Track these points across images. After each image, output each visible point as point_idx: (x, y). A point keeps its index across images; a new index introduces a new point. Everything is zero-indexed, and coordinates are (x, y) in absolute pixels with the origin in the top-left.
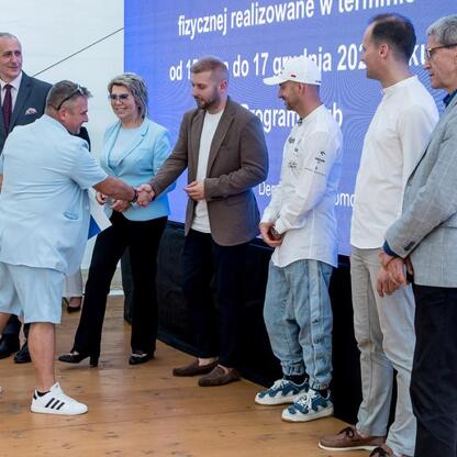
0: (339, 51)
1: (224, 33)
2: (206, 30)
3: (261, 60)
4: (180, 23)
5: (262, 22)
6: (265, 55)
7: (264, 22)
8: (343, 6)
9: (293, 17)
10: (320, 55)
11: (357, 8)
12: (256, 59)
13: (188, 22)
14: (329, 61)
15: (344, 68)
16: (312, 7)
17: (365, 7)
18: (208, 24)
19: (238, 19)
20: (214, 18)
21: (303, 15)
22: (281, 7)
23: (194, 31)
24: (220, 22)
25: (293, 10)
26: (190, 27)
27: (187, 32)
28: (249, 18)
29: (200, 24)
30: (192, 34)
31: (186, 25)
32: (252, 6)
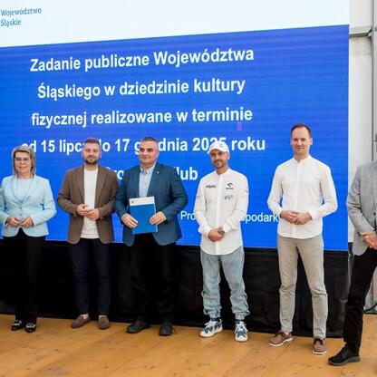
0: (194, 140)
1: (84, 126)
2: (63, 123)
3: (123, 144)
4: (33, 118)
5: (122, 121)
6: (128, 140)
7: (125, 122)
8: (196, 118)
9: (153, 121)
10: (178, 143)
11: (208, 120)
12: (118, 142)
13: (43, 118)
14: (186, 145)
15: (199, 149)
16: (170, 117)
17: (214, 119)
18: (65, 120)
19: (99, 119)
20: (73, 117)
21: (162, 121)
22: (141, 115)
23: (50, 123)
24: (79, 120)
25: (153, 117)
26: (45, 121)
27: (41, 123)
28: (110, 119)
29: (57, 120)
30: (47, 124)
31: (40, 120)
32: (113, 112)
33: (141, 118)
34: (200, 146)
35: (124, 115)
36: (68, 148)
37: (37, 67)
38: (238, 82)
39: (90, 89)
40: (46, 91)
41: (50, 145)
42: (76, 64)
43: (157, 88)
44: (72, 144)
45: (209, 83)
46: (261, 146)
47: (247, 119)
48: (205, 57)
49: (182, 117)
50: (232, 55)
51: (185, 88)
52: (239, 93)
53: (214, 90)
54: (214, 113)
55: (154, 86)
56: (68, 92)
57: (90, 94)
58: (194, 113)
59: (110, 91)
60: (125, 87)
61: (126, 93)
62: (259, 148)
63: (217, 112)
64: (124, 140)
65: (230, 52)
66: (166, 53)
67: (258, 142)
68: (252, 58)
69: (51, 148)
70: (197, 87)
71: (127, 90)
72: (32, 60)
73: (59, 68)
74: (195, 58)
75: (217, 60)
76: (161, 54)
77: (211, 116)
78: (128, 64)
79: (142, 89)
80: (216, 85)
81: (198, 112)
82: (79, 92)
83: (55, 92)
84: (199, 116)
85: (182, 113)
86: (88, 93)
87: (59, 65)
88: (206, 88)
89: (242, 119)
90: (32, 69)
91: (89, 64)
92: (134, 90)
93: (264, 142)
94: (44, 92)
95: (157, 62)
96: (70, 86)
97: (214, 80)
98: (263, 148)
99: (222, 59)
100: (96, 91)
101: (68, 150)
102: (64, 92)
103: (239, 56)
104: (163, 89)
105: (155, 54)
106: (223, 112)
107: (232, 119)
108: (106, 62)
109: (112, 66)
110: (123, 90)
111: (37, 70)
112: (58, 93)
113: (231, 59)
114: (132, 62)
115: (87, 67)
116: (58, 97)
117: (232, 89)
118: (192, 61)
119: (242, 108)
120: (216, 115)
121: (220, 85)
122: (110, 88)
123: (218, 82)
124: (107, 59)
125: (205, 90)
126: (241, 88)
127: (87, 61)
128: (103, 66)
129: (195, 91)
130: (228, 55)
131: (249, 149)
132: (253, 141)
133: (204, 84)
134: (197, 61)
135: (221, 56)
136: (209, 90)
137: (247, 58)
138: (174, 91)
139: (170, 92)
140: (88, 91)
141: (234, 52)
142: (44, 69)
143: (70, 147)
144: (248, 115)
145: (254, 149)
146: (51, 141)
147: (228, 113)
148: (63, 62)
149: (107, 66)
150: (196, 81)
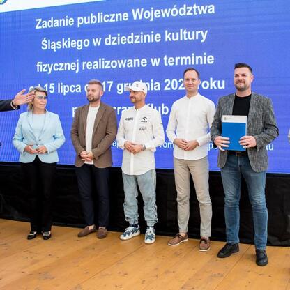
0: (165, 81)
1: (77, 71)
2: (61, 69)
3: (107, 85)
4: (38, 66)
5: (107, 67)
6: (111, 83)
7: (109, 67)
8: (167, 62)
9: (132, 66)
10: (152, 84)
11: (177, 64)
12: (104, 84)
13: (46, 65)
14: (159, 86)
15: (169, 89)
16: (146, 62)
17: (182, 64)
18: (62, 67)
19: (88, 65)
20: (68, 64)
21: (139, 66)
22: (122, 61)
23: (50, 69)
24: (73, 66)
25: (131, 63)
26: (47, 68)
27: (44, 70)
28: (97, 65)
29: (56, 67)
30: (49, 71)
31: (43, 67)
32: (100, 60)
33: (122, 64)
34: (170, 86)
35: (108, 62)
36: (64, 89)
37: (41, 25)
38: (202, 32)
39: (81, 41)
40: (47, 44)
41: (51, 87)
42: (71, 22)
43: (135, 39)
44: (67, 86)
45: (178, 34)
46: (221, 86)
47: (209, 63)
48: (174, 12)
49: (155, 62)
50: (197, 9)
51: (157, 38)
52: (202, 41)
53: (181, 39)
54: (182, 58)
55: (132, 37)
56: (64, 44)
57: (81, 45)
58: (165, 58)
59: (97, 42)
60: (109, 39)
61: (109, 43)
62: (219, 87)
63: (185, 58)
64: (109, 82)
65: (195, 7)
66: (142, 9)
67: (219, 82)
68: (213, 12)
69: (52, 89)
70: (167, 37)
71: (111, 41)
72: (37, 20)
73: (58, 25)
74: (166, 13)
75: (184, 14)
76: (138, 10)
77: (179, 61)
78: (111, 20)
79: (123, 40)
80: (184, 35)
81: (168, 57)
82: (73, 44)
83: (55, 45)
84: (169, 61)
85: (155, 59)
86: (80, 44)
87: (57, 23)
88: (175, 38)
89: (205, 63)
90: (37, 27)
91: (81, 21)
92: (116, 41)
93: (224, 82)
94: (46, 45)
95: (135, 18)
96: (66, 39)
97: (181, 30)
98: (223, 87)
99: (189, 14)
100: (86, 43)
101: (65, 91)
102: (62, 44)
103: (203, 10)
104: (139, 39)
105: (133, 10)
106: (189, 58)
107: (197, 63)
108: (94, 19)
109: (99, 22)
110: (108, 41)
111: (40, 27)
112: (56, 45)
113: (196, 13)
114: (115, 18)
115: (79, 23)
116: (56, 49)
117: (197, 38)
118: (164, 15)
119: (205, 54)
120: (184, 60)
121: (187, 35)
122: (97, 39)
123: (185, 33)
124: (95, 17)
125: (174, 39)
126: (204, 37)
127: (79, 19)
128: (92, 22)
129: (166, 40)
130: (193, 9)
131: (211, 88)
132: (215, 82)
133: (173, 34)
134: (168, 15)
135: (187, 10)
136: (177, 39)
137: (209, 12)
138: (149, 41)
139: (145, 41)
140: (80, 43)
141: (199, 7)
142: (46, 27)
143: (66, 89)
144: (210, 60)
145: (215, 88)
146: (51, 84)
147: (193, 58)
148: (61, 20)
149: (95, 22)
150: (166, 32)
